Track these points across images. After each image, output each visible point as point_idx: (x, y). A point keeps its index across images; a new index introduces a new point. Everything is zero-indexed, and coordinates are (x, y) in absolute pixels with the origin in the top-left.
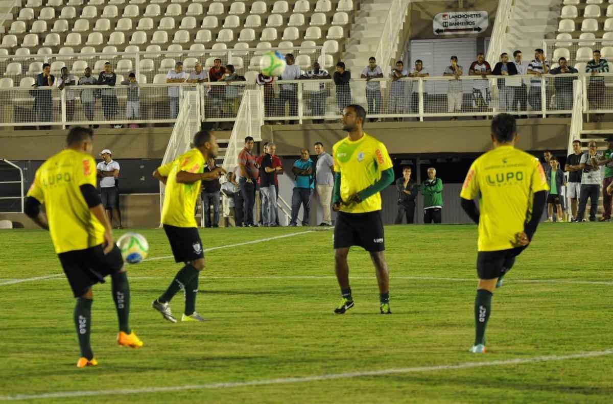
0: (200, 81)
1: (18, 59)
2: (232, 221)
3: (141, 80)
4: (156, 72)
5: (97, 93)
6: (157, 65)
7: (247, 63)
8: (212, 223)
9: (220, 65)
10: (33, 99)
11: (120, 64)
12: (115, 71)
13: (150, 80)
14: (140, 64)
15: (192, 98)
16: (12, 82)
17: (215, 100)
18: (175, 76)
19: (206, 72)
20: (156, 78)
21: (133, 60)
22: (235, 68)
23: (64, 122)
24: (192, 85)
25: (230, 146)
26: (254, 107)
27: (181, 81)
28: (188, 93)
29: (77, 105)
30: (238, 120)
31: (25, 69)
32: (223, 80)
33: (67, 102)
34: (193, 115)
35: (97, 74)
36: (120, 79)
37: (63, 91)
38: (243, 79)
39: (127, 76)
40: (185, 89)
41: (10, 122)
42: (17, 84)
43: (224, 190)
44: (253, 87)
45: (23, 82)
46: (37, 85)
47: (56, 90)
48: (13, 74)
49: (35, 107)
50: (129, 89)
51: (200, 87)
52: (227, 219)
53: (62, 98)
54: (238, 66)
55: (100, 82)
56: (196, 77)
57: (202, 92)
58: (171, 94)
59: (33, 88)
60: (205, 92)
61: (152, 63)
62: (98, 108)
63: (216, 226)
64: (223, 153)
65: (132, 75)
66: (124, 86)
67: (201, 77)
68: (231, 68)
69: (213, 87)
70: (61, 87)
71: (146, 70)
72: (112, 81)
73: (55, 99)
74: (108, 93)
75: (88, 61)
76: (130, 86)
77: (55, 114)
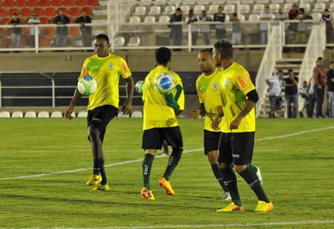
0: (282, 20)
1: (158, 4)
2: (305, 114)
3: (242, 18)
4: (250, 13)
5: (212, 26)
6: (252, 8)
7: (312, 7)
8: (292, 115)
9: (296, 9)
10: (169, 30)
11: (226, 8)
12: (223, 12)
13: (247, 19)
14: (240, 8)
15: (277, 31)
16: (154, 19)
17: (292, 32)
18: (265, 16)
19: (286, 13)
20: (251, 17)
21: (236, 5)
22: (306, 11)
23: (190, 46)
24: (277, 22)
25: (303, 64)
26: (319, 37)
27: (269, 19)
28: (274, 28)
29: (199, 35)
30: (308, 46)
31: (162, 10)
32: (297, 19)
33: (192, 33)
34: (277, 42)
35: (212, 14)
36: (227, 18)
37: (190, 25)
38: (311, 18)
39: (232, 16)
40: (272, 24)
41: (153, 46)
42: (157, 20)
43: (300, 93)
44: (318, 24)
45: (161, 19)
46: (171, 21)
47: (185, 25)
48: (154, 14)
49: (171, 37)
50: (234, 24)
51: (282, 24)
52: (301, 113)
53: (188, 30)
54: (306, 9)
55: (215, 20)
56: (279, 17)
57: (284, 26)
58: (262, 28)
59: (169, 23)
60: (285, 27)
61: (248, 7)
62: (213, 37)
63: (295, 117)
64: (299, 68)
65: (235, 14)
66: (231, 23)
67: (283, 16)
68: (302, 10)
69: (291, 24)
70: (189, 23)
71: (244, 12)
72: (222, 19)
73: (184, 30)
74: (220, 27)
75: (205, 5)
76: (234, 23)
77: (184, 41)
